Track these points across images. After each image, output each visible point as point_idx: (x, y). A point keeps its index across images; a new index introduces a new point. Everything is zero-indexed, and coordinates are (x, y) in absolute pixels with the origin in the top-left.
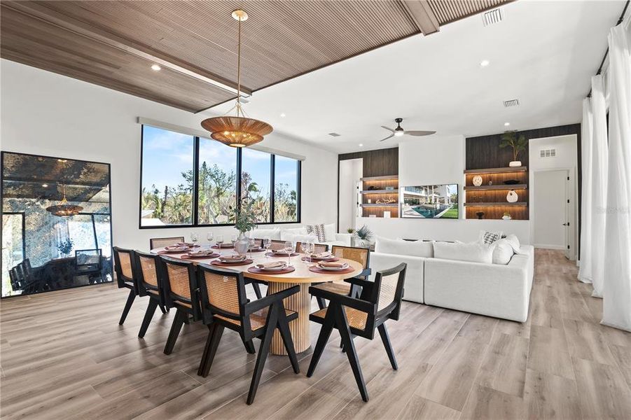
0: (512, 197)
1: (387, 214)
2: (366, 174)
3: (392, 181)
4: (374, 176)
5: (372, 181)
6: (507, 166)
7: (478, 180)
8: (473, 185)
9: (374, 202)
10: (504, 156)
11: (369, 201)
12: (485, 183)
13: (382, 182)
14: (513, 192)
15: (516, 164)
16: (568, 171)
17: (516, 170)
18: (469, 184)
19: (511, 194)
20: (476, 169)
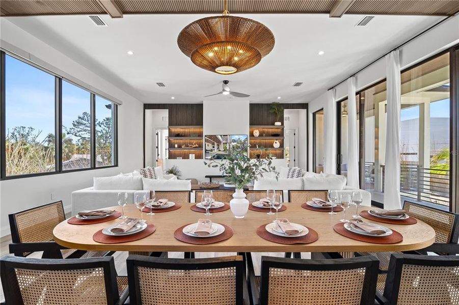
0: (277, 145)
1: (192, 156)
2: (171, 123)
3: (197, 130)
4: (179, 125)
5: (177, 129)
6: (273, 124)
7: (256, 133)
8: (254, 136)
9: (180, 147)
10: (271, 119)
11: (176, 146)
12: (261, 135)
13: (186, 130)
14: (277, 141)
15: (278, 124)
16: (295, 130)
17: (278, 128)
18: (252, 135)
19: (276, 143)
20: (254, 125)
